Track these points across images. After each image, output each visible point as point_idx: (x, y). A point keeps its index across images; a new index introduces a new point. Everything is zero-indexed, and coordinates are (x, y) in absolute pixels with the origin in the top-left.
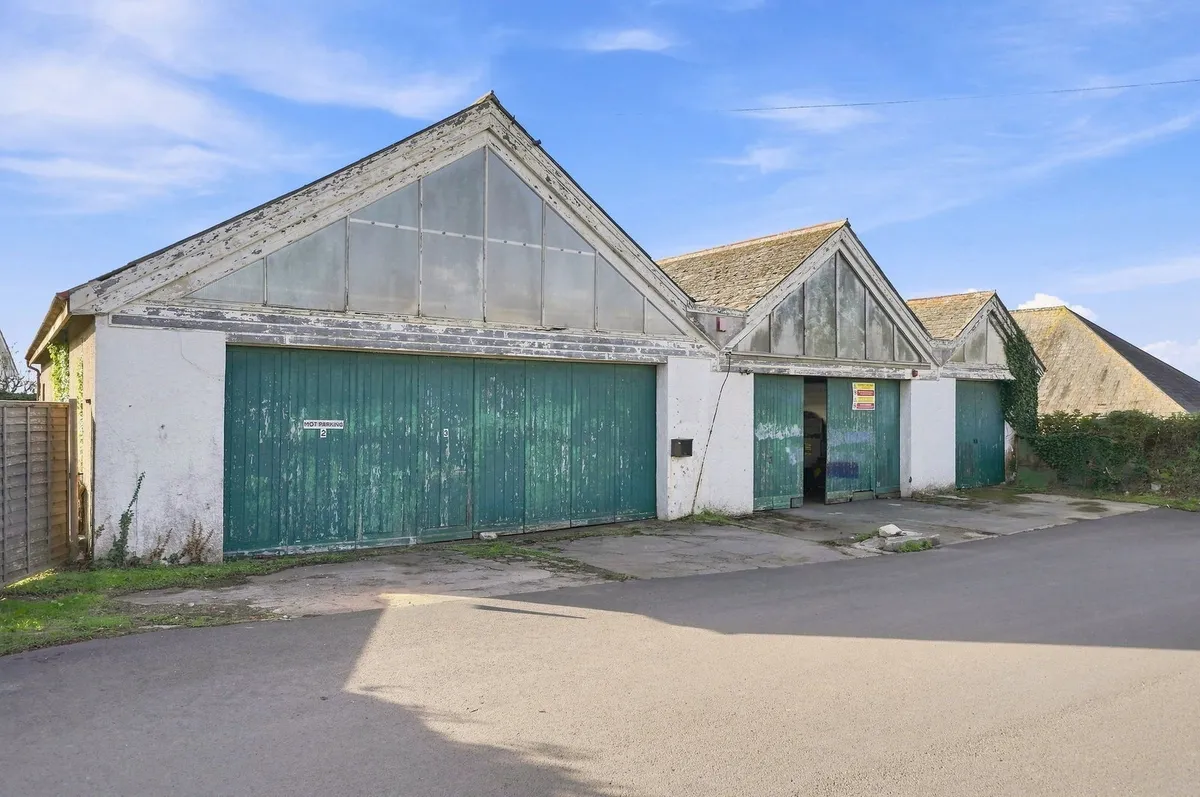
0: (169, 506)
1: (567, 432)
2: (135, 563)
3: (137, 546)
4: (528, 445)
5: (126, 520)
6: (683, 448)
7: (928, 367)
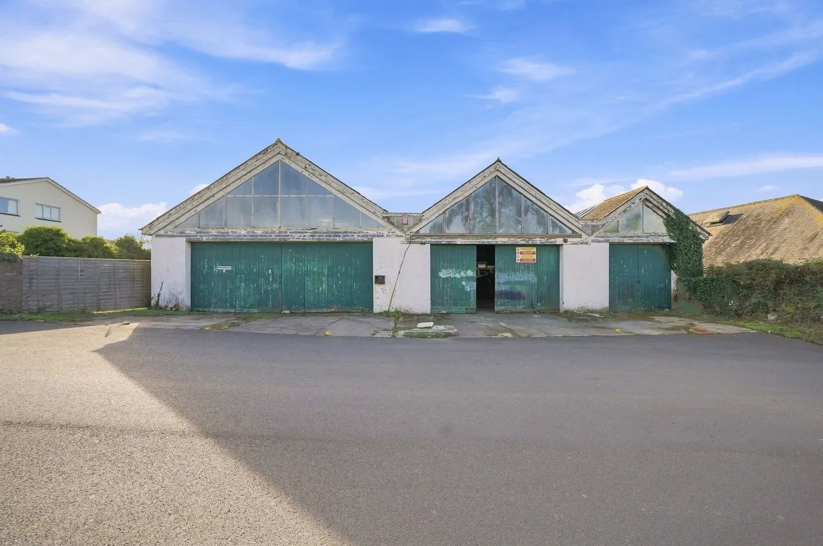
0: (170, 292)
1: (326, 272)
3: (161, 302)
4: (306, 277)
5: (159, 295)
6: (381, 280)
7: (580, 236)
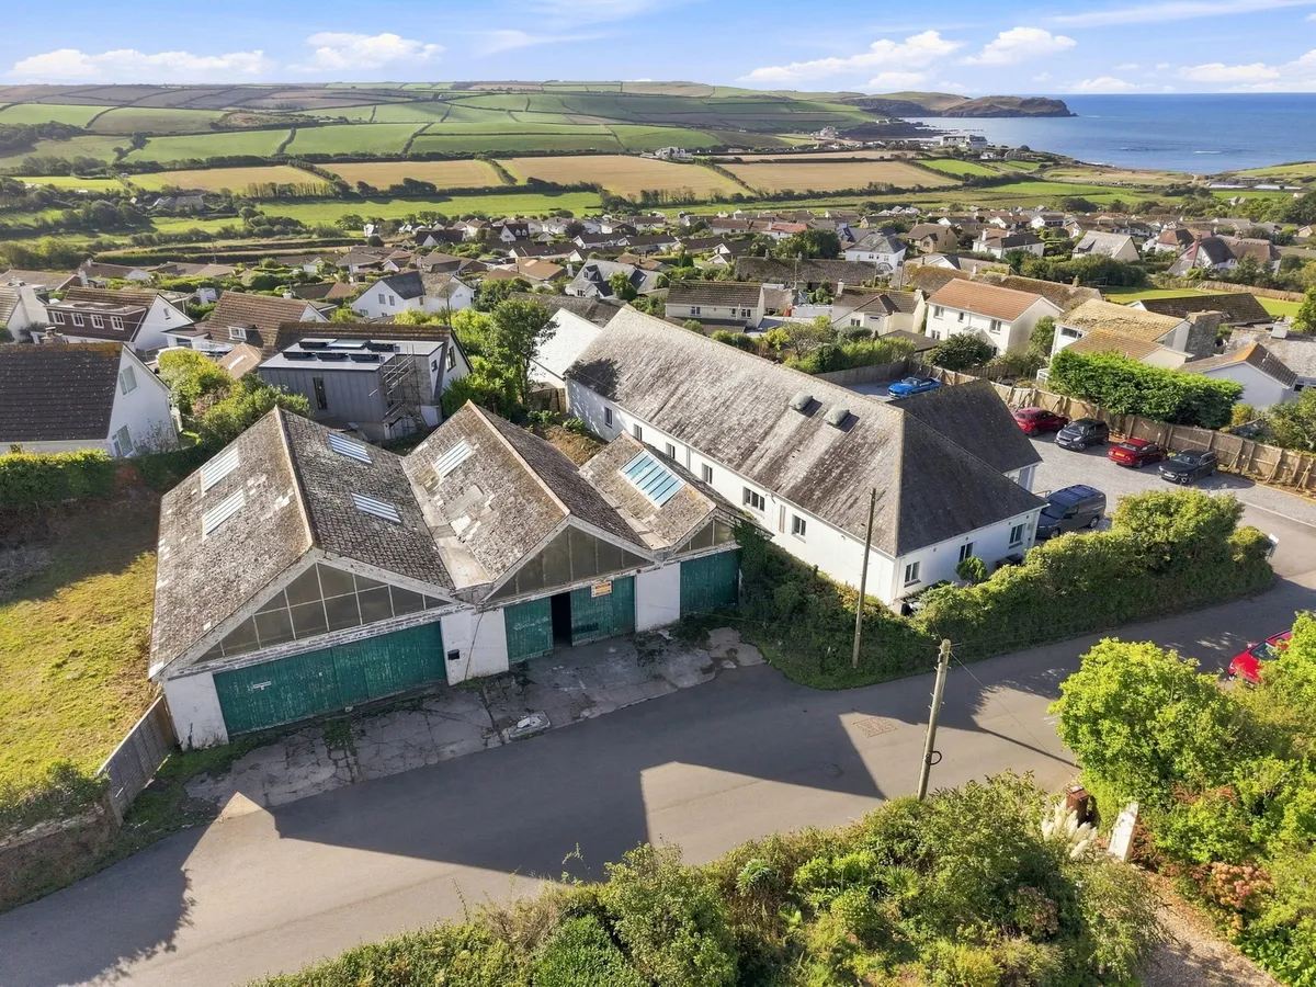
0: (204, 731)
1: (387, 657)
2: (197, 750)
3: (196, 744)
4: (365, 668)
5: (190, 738)
6: (455, 655)
7: (653, 563)
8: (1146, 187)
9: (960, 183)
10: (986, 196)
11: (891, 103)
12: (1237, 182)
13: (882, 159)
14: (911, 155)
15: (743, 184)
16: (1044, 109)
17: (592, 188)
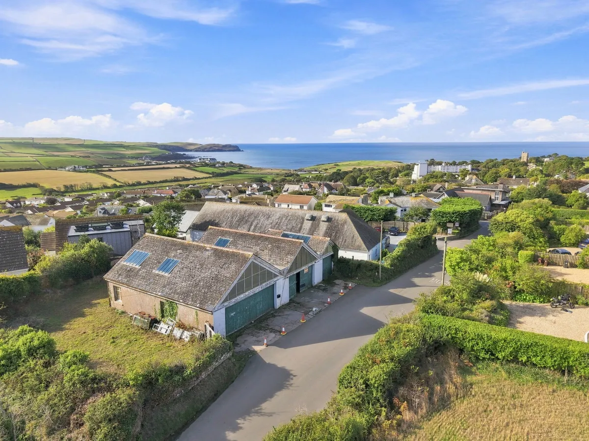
6: (279, 296)
8: (278, 174)
9: (211, 176)
10: (223, 180)
11: (170, 146)
12: (305, 171)
13: (176, 167)
14: (188, 165)
15: (115, 180)
16: (231, 149)
17: (35, 186)
